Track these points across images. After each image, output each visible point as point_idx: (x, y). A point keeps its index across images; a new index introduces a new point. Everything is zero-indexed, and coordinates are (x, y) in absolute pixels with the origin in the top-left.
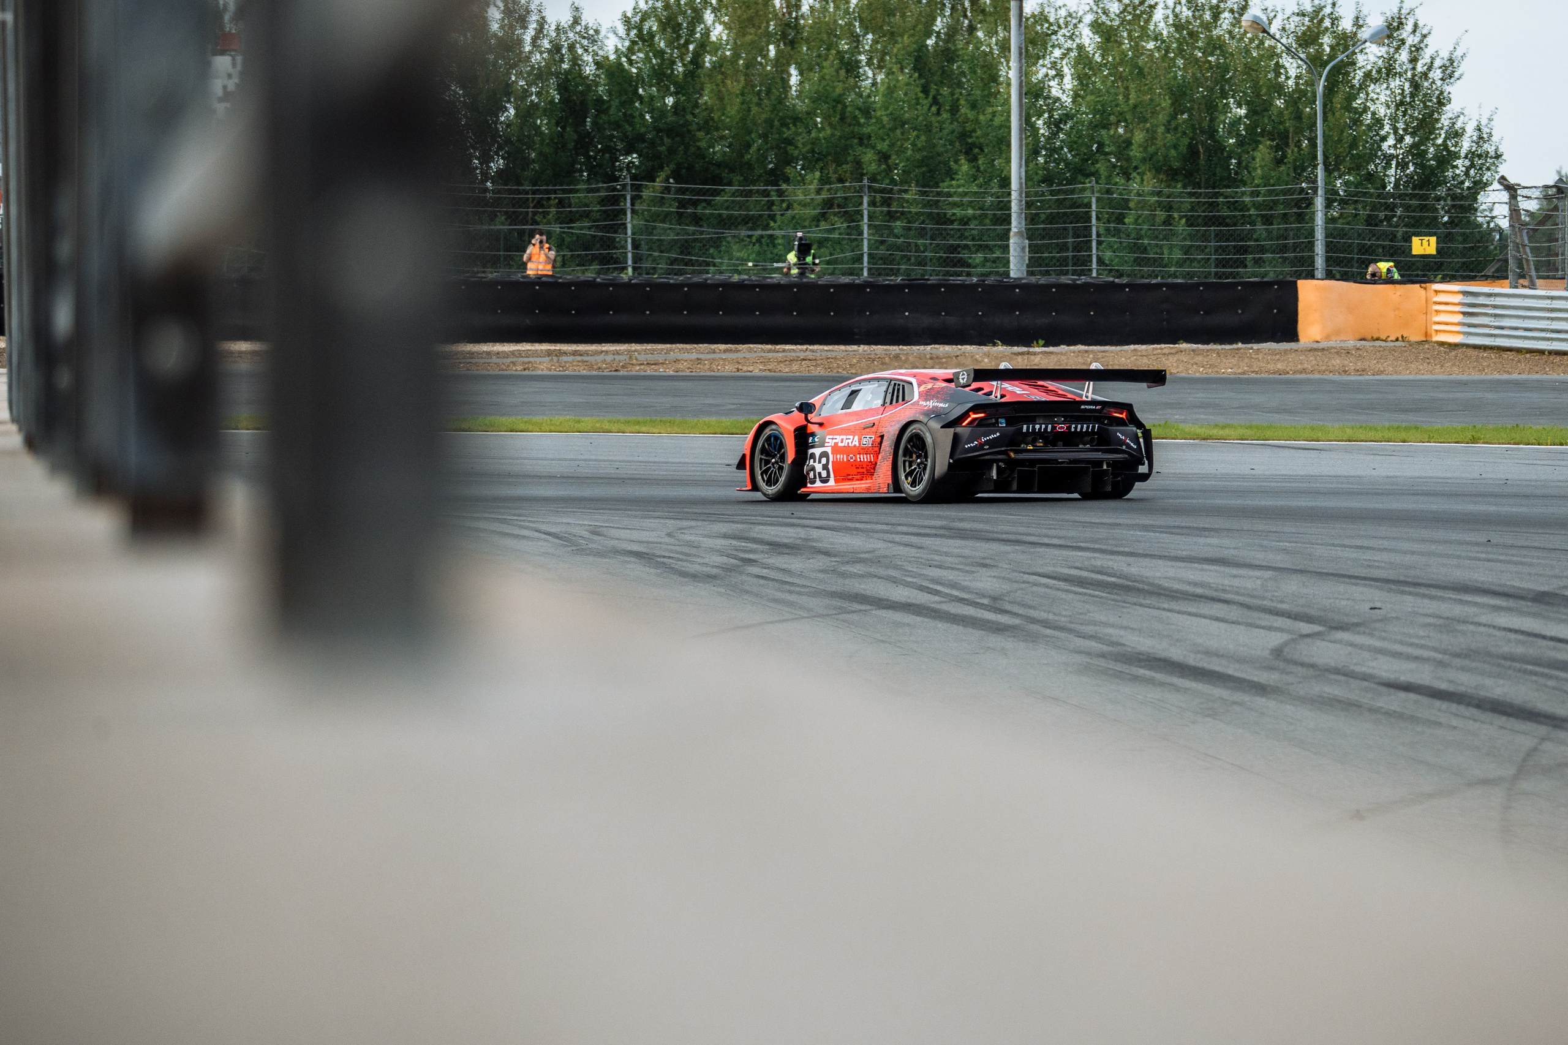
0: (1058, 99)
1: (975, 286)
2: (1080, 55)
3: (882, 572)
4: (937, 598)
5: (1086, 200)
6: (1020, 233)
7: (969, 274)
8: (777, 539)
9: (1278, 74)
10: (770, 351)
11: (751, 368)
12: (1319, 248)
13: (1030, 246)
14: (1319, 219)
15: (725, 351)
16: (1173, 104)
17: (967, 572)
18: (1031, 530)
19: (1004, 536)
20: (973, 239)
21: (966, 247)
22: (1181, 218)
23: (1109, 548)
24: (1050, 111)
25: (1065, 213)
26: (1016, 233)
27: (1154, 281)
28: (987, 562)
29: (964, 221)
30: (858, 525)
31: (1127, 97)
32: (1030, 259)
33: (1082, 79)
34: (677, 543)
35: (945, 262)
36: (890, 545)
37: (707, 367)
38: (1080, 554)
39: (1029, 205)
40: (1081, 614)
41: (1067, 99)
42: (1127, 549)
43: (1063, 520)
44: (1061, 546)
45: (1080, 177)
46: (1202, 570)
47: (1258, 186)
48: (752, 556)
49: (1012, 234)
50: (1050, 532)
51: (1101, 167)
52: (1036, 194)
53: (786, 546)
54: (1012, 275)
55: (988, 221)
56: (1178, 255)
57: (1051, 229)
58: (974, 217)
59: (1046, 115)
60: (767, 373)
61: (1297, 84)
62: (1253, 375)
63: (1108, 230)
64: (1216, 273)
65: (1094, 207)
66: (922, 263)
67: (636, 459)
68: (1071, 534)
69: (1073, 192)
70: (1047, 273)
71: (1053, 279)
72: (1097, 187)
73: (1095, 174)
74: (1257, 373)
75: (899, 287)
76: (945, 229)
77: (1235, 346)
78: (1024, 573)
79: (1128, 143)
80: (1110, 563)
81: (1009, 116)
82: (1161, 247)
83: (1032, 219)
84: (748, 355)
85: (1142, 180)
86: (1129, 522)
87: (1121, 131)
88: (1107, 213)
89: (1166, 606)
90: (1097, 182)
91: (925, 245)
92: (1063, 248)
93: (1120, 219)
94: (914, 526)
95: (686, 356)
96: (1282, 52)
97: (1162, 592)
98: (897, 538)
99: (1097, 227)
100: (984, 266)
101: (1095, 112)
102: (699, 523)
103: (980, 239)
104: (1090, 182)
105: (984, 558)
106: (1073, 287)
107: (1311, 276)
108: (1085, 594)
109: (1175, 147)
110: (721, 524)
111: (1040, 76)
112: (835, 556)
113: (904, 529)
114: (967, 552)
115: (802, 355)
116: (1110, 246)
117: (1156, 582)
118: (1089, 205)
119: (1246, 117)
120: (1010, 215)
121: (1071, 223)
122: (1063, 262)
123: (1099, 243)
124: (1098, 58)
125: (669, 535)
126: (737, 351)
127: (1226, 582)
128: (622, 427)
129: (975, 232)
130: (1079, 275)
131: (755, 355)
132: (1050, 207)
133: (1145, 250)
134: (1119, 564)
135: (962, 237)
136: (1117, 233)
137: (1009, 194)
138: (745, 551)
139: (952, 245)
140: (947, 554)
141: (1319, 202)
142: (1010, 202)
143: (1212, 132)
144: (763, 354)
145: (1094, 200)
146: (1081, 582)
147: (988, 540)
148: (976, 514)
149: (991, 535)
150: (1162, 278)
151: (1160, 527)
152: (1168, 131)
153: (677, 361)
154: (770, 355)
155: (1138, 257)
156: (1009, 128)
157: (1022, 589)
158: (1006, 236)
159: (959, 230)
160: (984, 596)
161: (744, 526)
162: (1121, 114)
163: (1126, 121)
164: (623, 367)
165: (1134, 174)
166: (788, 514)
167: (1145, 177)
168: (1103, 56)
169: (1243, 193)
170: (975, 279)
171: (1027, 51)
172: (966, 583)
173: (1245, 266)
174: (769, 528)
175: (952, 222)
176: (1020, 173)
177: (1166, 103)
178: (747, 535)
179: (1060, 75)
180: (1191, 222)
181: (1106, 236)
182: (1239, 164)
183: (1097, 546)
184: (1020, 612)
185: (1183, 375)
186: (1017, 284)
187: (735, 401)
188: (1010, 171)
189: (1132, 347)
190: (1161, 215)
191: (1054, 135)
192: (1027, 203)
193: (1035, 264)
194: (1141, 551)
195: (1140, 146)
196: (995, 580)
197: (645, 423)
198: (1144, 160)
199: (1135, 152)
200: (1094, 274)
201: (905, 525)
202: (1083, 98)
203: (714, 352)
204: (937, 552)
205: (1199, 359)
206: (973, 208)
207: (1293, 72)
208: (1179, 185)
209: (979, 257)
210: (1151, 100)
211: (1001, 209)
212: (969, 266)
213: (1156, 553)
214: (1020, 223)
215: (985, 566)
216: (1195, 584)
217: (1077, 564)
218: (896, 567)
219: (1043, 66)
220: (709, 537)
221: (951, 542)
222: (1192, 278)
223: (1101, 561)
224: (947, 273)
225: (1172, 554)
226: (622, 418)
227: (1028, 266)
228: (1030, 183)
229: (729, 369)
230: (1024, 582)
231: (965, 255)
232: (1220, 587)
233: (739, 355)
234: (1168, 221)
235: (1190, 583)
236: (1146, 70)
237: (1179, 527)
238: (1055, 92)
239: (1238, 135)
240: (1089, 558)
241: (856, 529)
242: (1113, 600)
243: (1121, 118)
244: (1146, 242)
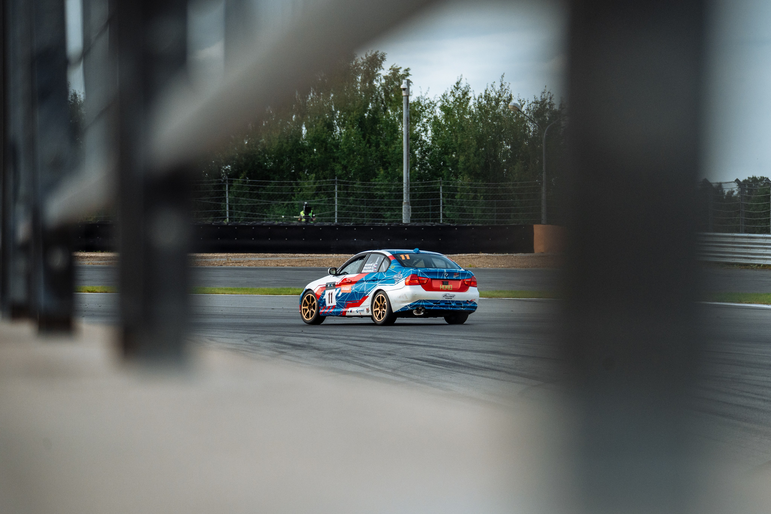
0: (425, 141)
1: (387, 227)
2: (435, 121)
3: (343, 358)
4: (368, 370)
5: (438, 188)
6: (407, 203)
7: (384, 222)
8: (296, 343)
9: (525, 130)
10: (292, 257)
11: (283, 265)
12: (544, 210)
13: (412, 208)
14: (544, 196)
15: (271, 257)
16: (477, 144)
17: (382, 357)
18: (411, 339)
19: (399, 341)
20: (386, 206)
21: (382, 209)
22: (481, 196)
23: (446, 346)
24: (422, 146)
25: (428, 194)
26: (405, 203)
27: (468, 225)
28: (391, 353)
29: (382, 197)
30: (332, 336)
31: (457, 141)
32: (412, 214)
33: (435, 131)
34: (249, 344)
35: (372, 216)
36: (347, 345)
37: (263, 264)
38: (433, 349)
39: (411, 190)
40: (433, 376)
41: (429, 142)
42: (455, 347)
43: (426, 334)
44: (424, 346)
45: (435, 177)
46: (488, 356)
47: (516, 181)
48: (283, 350)
49: (403, 203)
50: (419, 339)
51: (445, 172)
52: (415, 185)
53: (299, 346)
54: (404, 222)
55: (392, 197)
56: (479, 213)
57: (422, 201)
58: (386, 195)
59: (420, 149)
60: (291, 267)
61: (534, 134)
62: (513, 268)
63: (447, 201)
64: (497, 222)
65: (441, 191)
66: (362, 216)
67: (230, 306)
68: (430, 340)
69: (432, 184)
70: (420, 221)
71: (422, 224)
72: (442, 182)
73: (442, 176)
74: (514, 267)
75: (352, 228)
76: (373, 201)
77: (505, 255)
78: (408, 358)
79: (457, 161)
80: (447, 353)
81: (402, 149)
82: (472, 209)
83: (412, 196)
84: (282, 259)
85: (463, 178)
86: (456, 335)
87: (454, 156)
88: (447, 194)
89: (472, 373)
90: (443, 179)
91: (364, 208)
92: (427, 210)
93: (453, 196)
94: (358, 337)
95: (253, 259)
96: (527, 120)
97: (470, 366)
98: (350, 342)
99: (443, 200)
100: (391, 218)
101: (442, 147)
102: (260, 335)
103: (389, 206)
104: (439, 179)
105: (389, 351)
106: (431, 227)
107: (539, 223)
108: (435, 367)
109: (478, 163)
110: (270, 336)
111: (417, 130)
112: (322, 350)
113: (353, 338)
114: (382, 348)
115: (307, 258)
116: (449, 209)
117: (468, 362)
118: (439, 190)
119: (511, 149)
120: (402, 195)
121: (431, 198)
122: (427, 216)
123: (443, 207)
124: (443, 122)
125: (246, 341)
126: (277, 257)
127: (499, 362)
128: (224, 291)
129: (386, 202)
130: (434, 222)
131: (286, 258)
132: (421, 191)
133: (464, 210)
134: (451, 354)
135: (381, 205)
136: (451, 203)
137: (402, 185)
138: (281, 348)
139: (376, 208)
140: (373, 349)
141: (543, 189)
142: (403, 188)
143: (496, 157)
144: (289, 258)
145: (441, 188)
146: (433, 362)
147: (392, 343)
148: (386, 331)
149: (393, 341)
150: (472, 223)
151: (470, 337)
152: (475, 156)
153: (249, 261)
154: (292, 259)
155: (461, 214)
156: (402, 154)
157: (406, 365)
158: (401, 204)
159: (379, 201)
160: (389, 368)
161: (281, 337)
162: (454, 148)
163: (456, 151)
164: (224, 264)
165: (460, 176)
166: (300, 331)
167: (465, 177)
168: (445, 121)
169: (510, 185)
170: (386, 224)
171: (411, 119)
172: (381, 363)
173: (510, 218)
174: (292, 338)
175: (376, 198)
176: (407, 175)
177: (474, 143)
178: (281, 341)
179: (426, 130)
180: (485, 198)
181: (447, 204)
182: (507, 171)
183: (441, 346)
184: (405, 375)
185: (482, 268)
186: (406, 226)
187: (276, 280)
188: (403, 174)
189: (458, 255)
190: (472, 194)
191: (423, 157)
192: (410, 188)
193: (414, 217)
194: (461, 348)
195: (462, 163)
196: (394, 361)
197: (234, 290)
198: (464, 169)
199: (460, 166)
200: (441, 222)
201: (354, 336)
202: (436, 140)
203: (266, 257)
204: (368, 349)
205: (489, 260)
206: (386, 191)
207: (532, 129)
208: (480, 181)
209: (389, 213)
210: (468, 142)
211: (399, 192)
212: (384, 218)
213: (468, 349)
214: (407, 198)
215: (390, 355)
216: (485, 363)
217: (432, 354)
218: (349, 356)
219: (419, 126)
220: (264, 341)
221: (374, 344)
222: (486, 223)
223: (442, 352)
224: (374, 221)
225: (475, 349)
226: (224, 288)
227: (411, 218)
228: (412, 180)
229: (273, 265)
230: (407, 362)
231: (382, 213)
232: (497, 364)
233: (278, 258)
234: (475, 198)
235: (482, 362)
236: (465, 128)
237: (478, 337)
238: (424, 138)
239: (507, 158)
240: (438, 351)
241: (331, 338)
242: (448, 370)
243: (454, 150)
244: (465, 207)
